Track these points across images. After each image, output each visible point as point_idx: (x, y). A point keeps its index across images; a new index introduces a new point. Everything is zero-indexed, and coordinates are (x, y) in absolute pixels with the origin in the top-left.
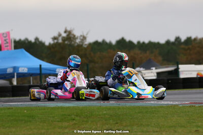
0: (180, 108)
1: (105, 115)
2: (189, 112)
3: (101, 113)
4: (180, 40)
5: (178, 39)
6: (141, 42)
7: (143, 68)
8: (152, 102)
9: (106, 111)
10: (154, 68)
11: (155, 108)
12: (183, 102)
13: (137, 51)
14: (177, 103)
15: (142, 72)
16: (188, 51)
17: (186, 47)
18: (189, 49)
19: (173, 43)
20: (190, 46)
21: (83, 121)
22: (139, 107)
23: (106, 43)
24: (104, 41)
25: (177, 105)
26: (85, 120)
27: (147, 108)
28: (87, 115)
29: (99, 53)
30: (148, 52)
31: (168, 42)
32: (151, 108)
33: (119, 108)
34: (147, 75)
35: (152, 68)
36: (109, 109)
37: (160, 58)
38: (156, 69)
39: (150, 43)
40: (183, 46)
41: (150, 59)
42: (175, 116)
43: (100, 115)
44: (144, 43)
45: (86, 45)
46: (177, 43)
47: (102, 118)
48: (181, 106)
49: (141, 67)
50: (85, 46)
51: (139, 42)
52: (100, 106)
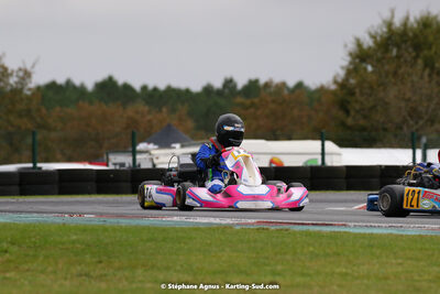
0: (238, 231)
1: (73, 242)
2: (255, 241)
3: (65, 238)
4: (235, 86)
5: (229, 83)
6: (151, 87)
7: (155, 144)
8: (175, 218)
9: (76, 234)
10: (178, 146)
11: (183, 230)
12: (243, 221)
13: (142, 107)
14: (229, 221)
15: (152, 152)
16: (252, 110)
17: (248, 102)
18: (253, 104)
19: (219, 93)
20: (256, 100)
21: (27, 256)
22: (148, 229)
23: (74, 87)
24: (69, 83)
25: (230, 227)
26: (31, 253)
27: (164, 230)
28: (35, 243)
29: (58, 109)
30: (164, 110)
31: (208, 90)
32: (176, 230)
33: (105, 230)
34: (162, 159)
35: (173, 145)
36: (85, 230)
37: (190, 124)
38: (182, 146)
39: (170, 91)
40: (239, 100)
41: (169, 126)
42: (228, 249)
43: (63, 244)
44: (155, 89)
45: (30, 89)
46: (227, 91)
47: (67, 249)
48: (238, 227)
49: (149, 143)
50: (29, 93)
51: (144, 88)
52: (64, 224)
